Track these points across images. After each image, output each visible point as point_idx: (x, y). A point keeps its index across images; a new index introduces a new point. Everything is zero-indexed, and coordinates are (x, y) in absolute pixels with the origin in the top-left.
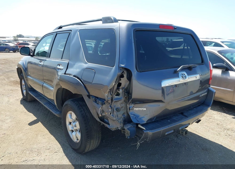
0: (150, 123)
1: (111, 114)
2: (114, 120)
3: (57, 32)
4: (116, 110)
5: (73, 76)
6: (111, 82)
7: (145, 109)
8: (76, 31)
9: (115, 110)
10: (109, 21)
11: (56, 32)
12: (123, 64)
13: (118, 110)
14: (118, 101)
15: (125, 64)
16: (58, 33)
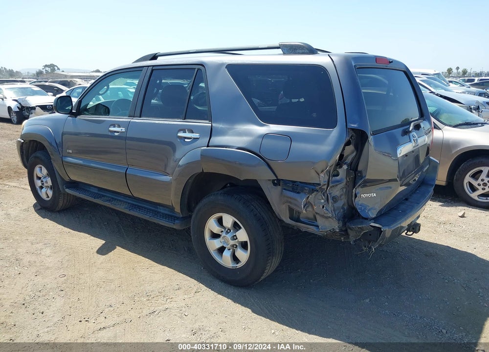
0: (380, 216)
1: (323, 207)
2: (327, 218)
3: (153, 66)
4: (333, 200)
5: (236, 149)
6: (331, 154)
7: (375, 195)
8: (219, 66)
9: (330, 201)
10: (301, 51)
11: (148, 66)
12: (355, 124)
13: (335, 199)
14: (337, 185)
15: (357, 124)
16: (154, 68)
